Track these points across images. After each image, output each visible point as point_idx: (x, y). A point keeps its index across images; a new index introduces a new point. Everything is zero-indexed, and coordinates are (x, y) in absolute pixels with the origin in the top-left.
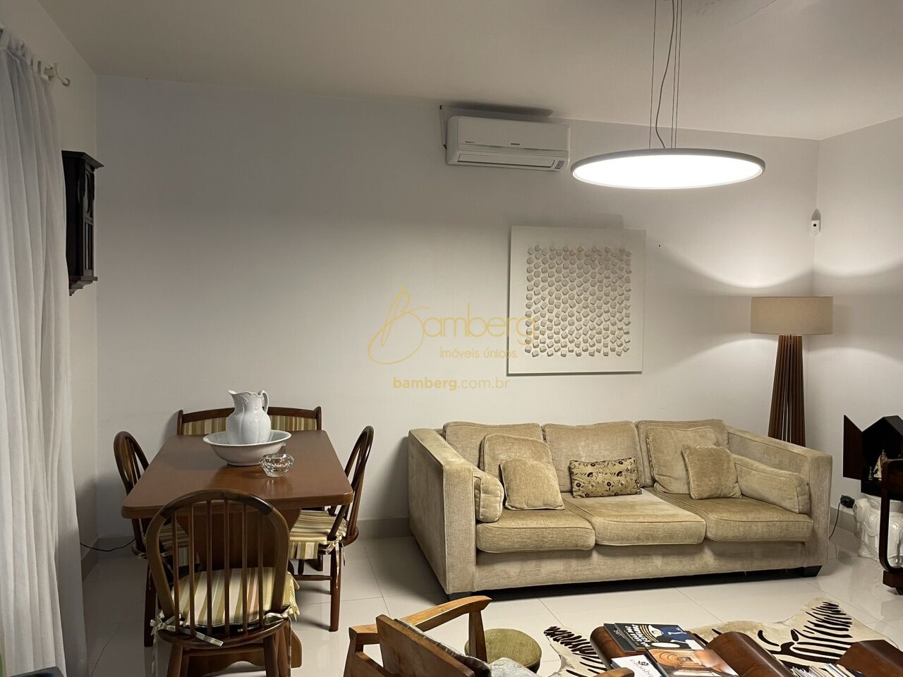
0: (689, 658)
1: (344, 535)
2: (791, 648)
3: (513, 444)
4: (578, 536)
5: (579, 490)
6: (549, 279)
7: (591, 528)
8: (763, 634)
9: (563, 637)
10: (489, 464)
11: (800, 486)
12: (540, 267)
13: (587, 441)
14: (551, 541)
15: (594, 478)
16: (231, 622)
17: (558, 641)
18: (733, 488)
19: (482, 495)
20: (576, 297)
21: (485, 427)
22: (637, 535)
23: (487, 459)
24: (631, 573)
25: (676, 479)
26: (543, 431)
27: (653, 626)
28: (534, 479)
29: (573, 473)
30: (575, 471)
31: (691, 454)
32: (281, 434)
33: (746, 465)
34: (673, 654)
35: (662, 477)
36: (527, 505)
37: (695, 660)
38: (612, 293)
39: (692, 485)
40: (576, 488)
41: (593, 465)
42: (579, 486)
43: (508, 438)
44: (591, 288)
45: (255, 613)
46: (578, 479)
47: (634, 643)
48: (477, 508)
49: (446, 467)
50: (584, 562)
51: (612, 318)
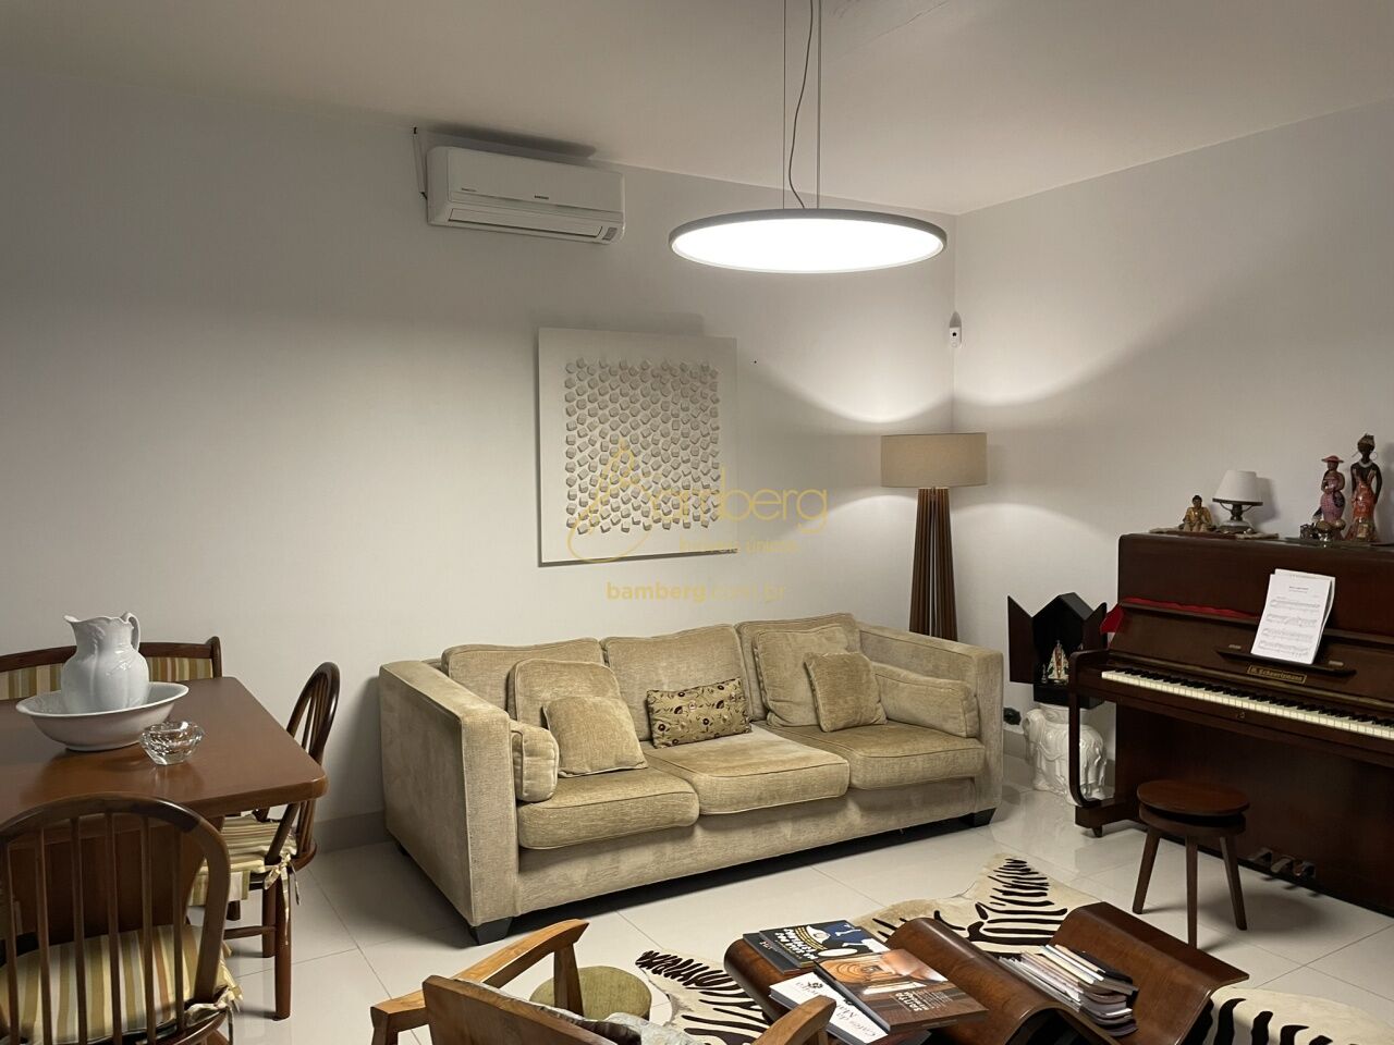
0: (877, 967)
1: (294, 852)
2: (981, 930)
3: (561, 674)
4: (674, 805)
5: (663, 735)
6: (600, 412)
7: (692, 791)
8: (941, 915)
9: (666, 966)
10: (525, 709)
11: (966, 699)
12: (585, 392)
13: (671, 660)
14: (637, 818)
15: (684, 715)
16: (124, 1030)
17: (659, 972)
18: (876, 709)
19: (526, 759)
20: (641, 439)
21: (511, 651)
22: (758, 793)
23: (520, 700)
24: (751, 853)
25: (798, 704)
26: (604, 649)
27: (813, 926)
28: (598, 725)
29: (653, 709)
30: (656, 707)
31: (819, 665)
32: (169, 688)
33: (891, 676)
34: (854, 964)
35: (778, 704)
36: (592, 768)
37: (886, 968)
38: (692, 432)
39: (822, 710)
40: (657, 733)
41: (681, 695)
42: (662, 730)
43: (553, 664)
44: (662, 426)
45: (166, 1009)
46: (661, 719)
47: (792, 955)
48: (518, 781)
49: (466, 721)
50: (683, 845)
51: (693, 471)
